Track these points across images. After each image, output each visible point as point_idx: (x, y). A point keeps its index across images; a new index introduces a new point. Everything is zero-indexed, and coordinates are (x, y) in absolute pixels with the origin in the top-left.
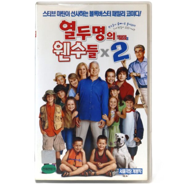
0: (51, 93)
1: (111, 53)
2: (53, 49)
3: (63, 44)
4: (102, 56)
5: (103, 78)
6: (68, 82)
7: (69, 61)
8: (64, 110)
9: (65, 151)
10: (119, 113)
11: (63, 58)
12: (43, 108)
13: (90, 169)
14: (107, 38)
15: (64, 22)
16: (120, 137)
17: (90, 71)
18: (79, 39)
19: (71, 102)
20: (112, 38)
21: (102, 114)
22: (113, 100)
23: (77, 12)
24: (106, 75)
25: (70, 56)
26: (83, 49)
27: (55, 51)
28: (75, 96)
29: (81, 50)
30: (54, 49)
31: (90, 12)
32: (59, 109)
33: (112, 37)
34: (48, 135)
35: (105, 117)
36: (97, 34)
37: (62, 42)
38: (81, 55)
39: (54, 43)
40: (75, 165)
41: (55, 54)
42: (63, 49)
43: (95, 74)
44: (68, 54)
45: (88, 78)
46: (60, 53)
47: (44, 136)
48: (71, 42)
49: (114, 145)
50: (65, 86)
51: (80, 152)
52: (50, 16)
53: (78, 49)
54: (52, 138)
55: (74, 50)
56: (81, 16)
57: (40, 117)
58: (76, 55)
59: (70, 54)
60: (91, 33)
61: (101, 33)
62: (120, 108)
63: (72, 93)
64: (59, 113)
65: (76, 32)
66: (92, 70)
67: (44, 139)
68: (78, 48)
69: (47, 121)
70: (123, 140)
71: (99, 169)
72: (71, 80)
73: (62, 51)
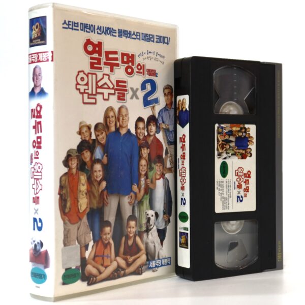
0: (74, 154)
1: (141, 94)
2: (76, 83)
3: (88, 76)
4: (132, 98)
5: (133, 131)
6: (93, 137)
7: (95, 103)
8: (90, 180)
9: (91, 244)
10: (149, 181)
11: (89, 98)
12: (63, 178)
13: (119, 268)
14: (137, 72)
15: (88, 42)
16: (150, 216)
17: (119, 120)
18: (106, 70)
19: (98, 167)
20: (141, 73)
21: (132, 184)
22: (143, 162)
23: (103, 27)
24: (136, 127)
25: (95, 95)
26: (111, 86)
27: (79, 87)
28: (102, 158)
29: (109, 88)
30: (78, 84)
31: (119, 30)
32: (83, 178)
33: (142, 71)
34: (70, 221)
35: (135, 188)
36: (126, 65)
37: (86, 72)
38: (109, 94)
39: (77, 73)
40: (102, 265)
41: (78, 92)
42: (87, 84)
43: (124, 125)
44: (94, 93)
45: (117, 130)
46: (85, 90)
47: (65, 223)
48: (98, 73)
49: (144, 228)
50: (91, 142)
51: (109, 243)
52: (72, 29)
53: (106, 86)
54: (76, 226)
55: (101, 87)
56: (108, 34)
57: (59, 194)
58: (102, 94)
59: (97, 93)
60: (119, 62)
61: (130, 64)
62: (150, 174)
63: (98, 153)
64: (83, 185)
65: (103, 59)
66: (121, 118)
67: (65, 229)
68: (106, 84)
69: (69, 199)
70: (153, 219)
71: (129, 265)
72: (97, 133)
73: (86, 87)
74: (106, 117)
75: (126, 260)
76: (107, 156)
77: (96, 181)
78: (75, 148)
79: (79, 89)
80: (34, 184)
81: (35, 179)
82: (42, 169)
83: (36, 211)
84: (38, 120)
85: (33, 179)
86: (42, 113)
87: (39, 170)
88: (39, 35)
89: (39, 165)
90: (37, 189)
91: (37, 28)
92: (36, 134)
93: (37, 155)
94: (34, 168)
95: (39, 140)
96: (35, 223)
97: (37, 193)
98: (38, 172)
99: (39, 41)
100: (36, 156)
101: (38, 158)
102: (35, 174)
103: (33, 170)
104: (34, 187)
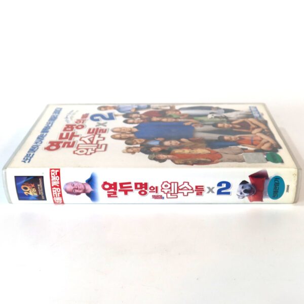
0: (154, 156)
1: (102, 121)
3: (80, 149)
4: (105, 126)
6: (139, 146)
7: (106, 145)
9: (241, 147)
10: (181, 117)
11: (100, 148)
12: (177, 162)
14: (83, 123)
16: (213, 117)
17: (124, 132)
18: (76, 139)
19: (167, 143)
20: (83, 121)
22: (164, 120)
23: (36, 141)
24: (133, 123)
25: (98, 145)
26: (92, 136)
28: (158, 141)
29: (94, 137)
30: (85, 154)
31: (41, 133)
32: (178, 151)
34: (219, 159)
35: (187, 124)
36: (75, 129)
37: (76, 150)
38: (99, 137)
39: (76, 155)
40: (260, 141)
41: (93, 154)
42: (87, 149)
43: (130, 129)
44: (96, 145)
45: (133, 133)
46: (92, 150)
47: (222, 161)
48: (78, 143)
49: (225, 119)
50: (142, 147)
51: (239, 137)
52: (31, 158)
53: (91, 139)
54: (224, 155)
55: (92, 142)
56: (44, 138)
57: (192, 165)
58: (98, 141)
60: (71, 132)
61: (74, 127)
62: (175, 116)
63: (154, 143)
64: (184, 151)
67: (227, 161)
68: (89, 139)
69: (198, 159)
70: (215, 115)
71: (258, 127)
73: (90, 150)
74: (121, 139)
75: (254, 129)
76: (157, 138)
77: (180, 144)
78: (147, 156)
79: (91, 154)
80: (183, 193)
81: (178, 192)
82: (167, 182)
83: (211, 190)
84: (118, 187)
85: (179, 195)
86: (112, 183)
87: (169, 186)
88: (33, 185)
89: (163, 186)
90: (188, 189)
91: (26, 188)
92: (132, 190)
93: (154, 188)
94: (167, 194)
95: (139, 186)
96: (222, 191)
97: (192, 189)
98: (170, 188)
99: (40, 185)
100: (155, 190)
101: (157, 187)
102: (172, 192)
103: (169, 195)
104: (186, 192)
